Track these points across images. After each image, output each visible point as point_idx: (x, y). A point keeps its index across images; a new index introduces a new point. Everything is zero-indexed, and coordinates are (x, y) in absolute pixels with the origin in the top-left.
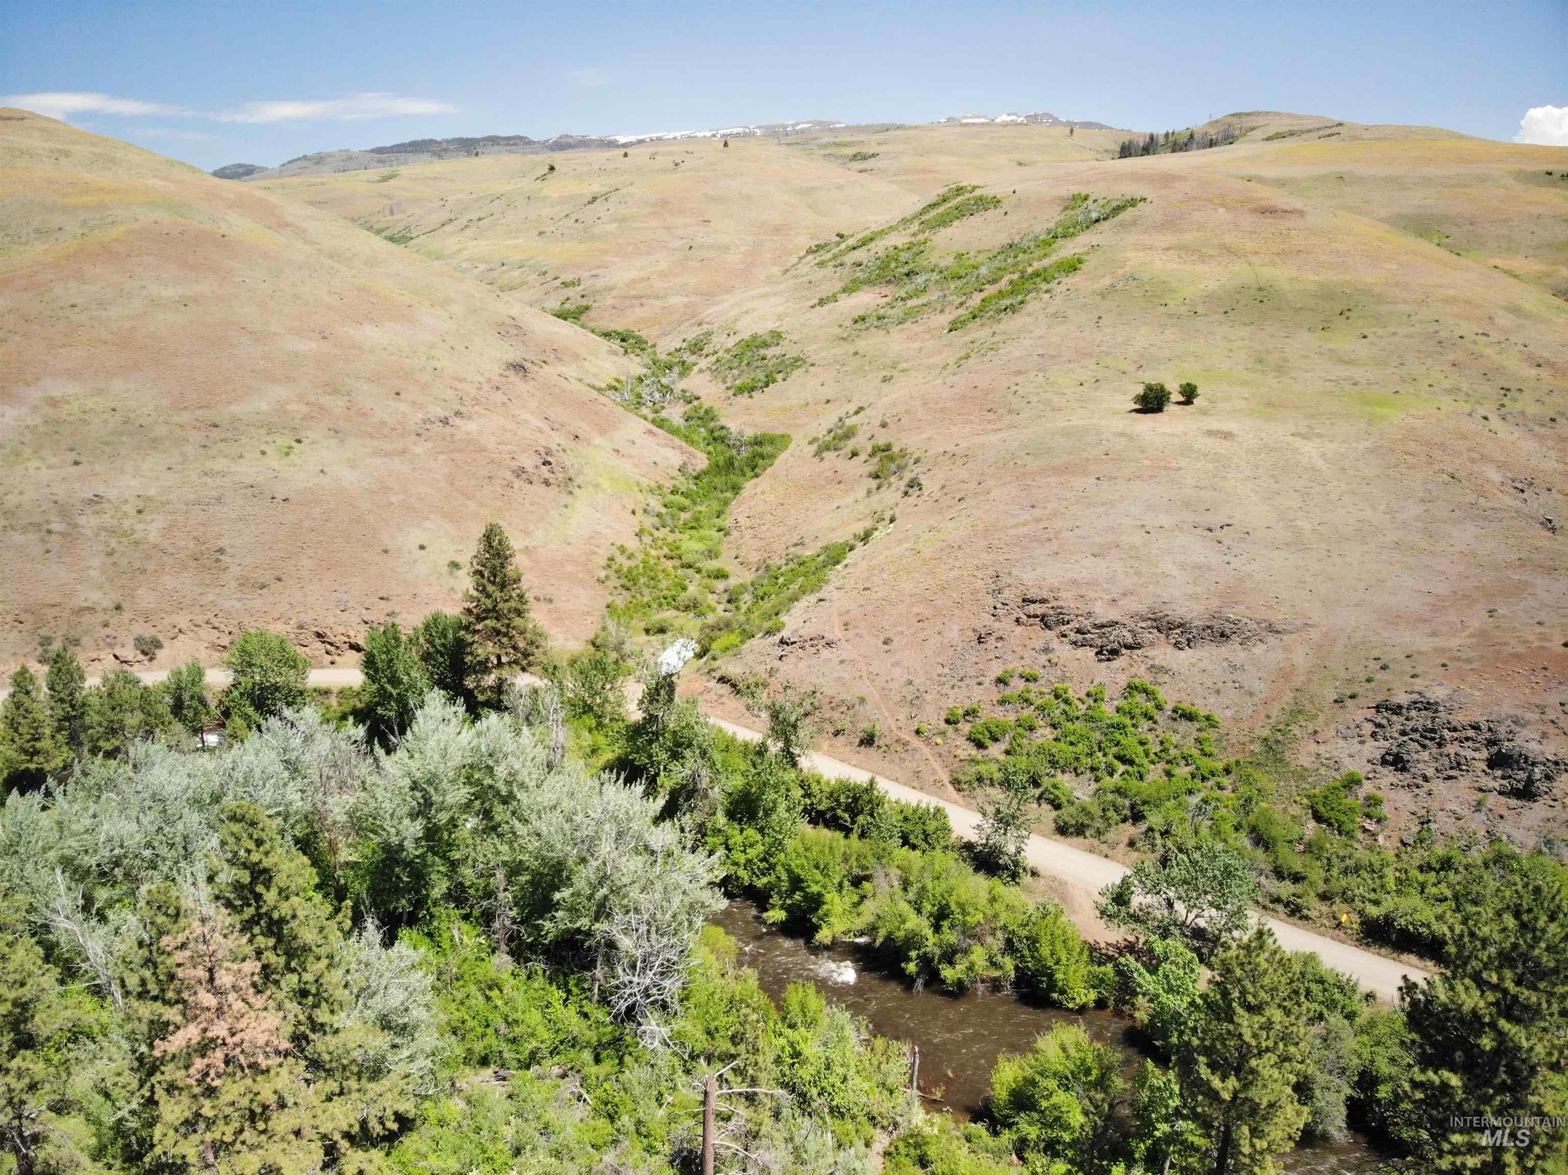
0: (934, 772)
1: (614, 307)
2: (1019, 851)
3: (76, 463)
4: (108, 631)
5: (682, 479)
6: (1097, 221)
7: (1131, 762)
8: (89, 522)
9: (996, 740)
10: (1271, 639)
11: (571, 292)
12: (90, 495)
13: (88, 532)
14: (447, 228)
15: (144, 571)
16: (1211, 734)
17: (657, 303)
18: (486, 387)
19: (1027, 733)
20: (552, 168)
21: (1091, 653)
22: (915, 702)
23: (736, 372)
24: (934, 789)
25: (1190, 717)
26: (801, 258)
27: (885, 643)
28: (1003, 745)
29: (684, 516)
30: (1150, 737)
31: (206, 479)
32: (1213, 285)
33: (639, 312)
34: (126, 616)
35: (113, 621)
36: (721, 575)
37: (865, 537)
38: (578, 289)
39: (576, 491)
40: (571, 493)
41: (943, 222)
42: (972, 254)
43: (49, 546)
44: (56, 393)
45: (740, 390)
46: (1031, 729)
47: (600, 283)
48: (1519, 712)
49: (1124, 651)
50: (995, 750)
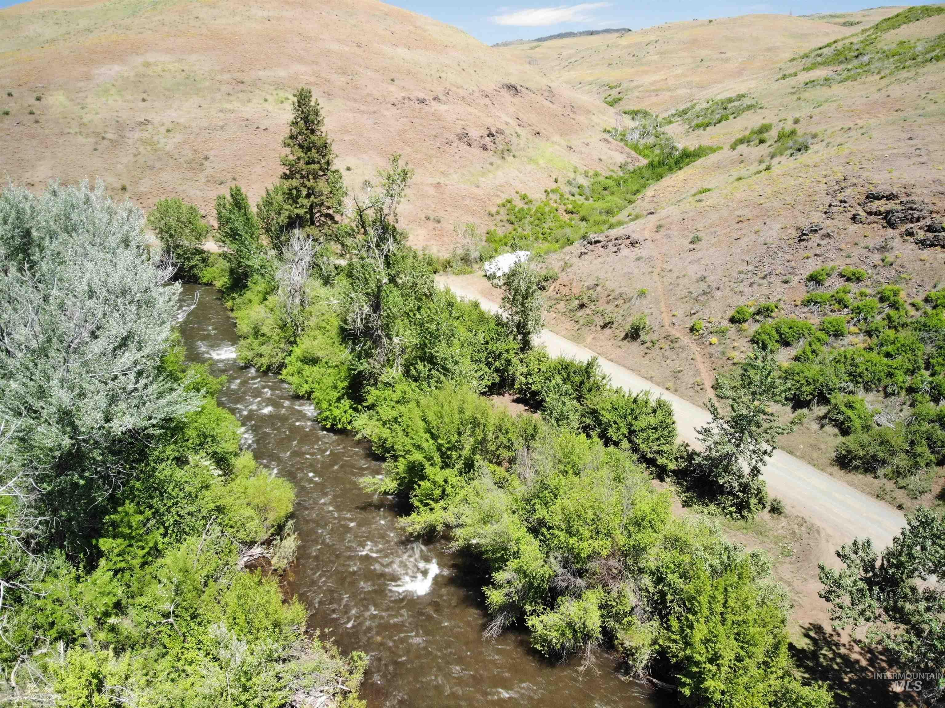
0: (697, 372)
1: (638, 98)
2: (755, 472)
3: (144, 100)
8: (133, 135)
9: (786, 344)
11: (613, 91)
12: (142, 120)
13: (130, 142)
18: (477, 94)
19: (831, 340)
22: (701, 298)
23: (700, 118)
24: (691, 392)
27: (692, 242)
28: (793, 352)
31: (220, 114)
38: (618, 89)
39: (510, 159)
40: (503, 158)
43: (99, 147)
44: (151, 60)
45: (698, 126)
46: (837, 335)
47: (634, 84)
50: (781, 356)
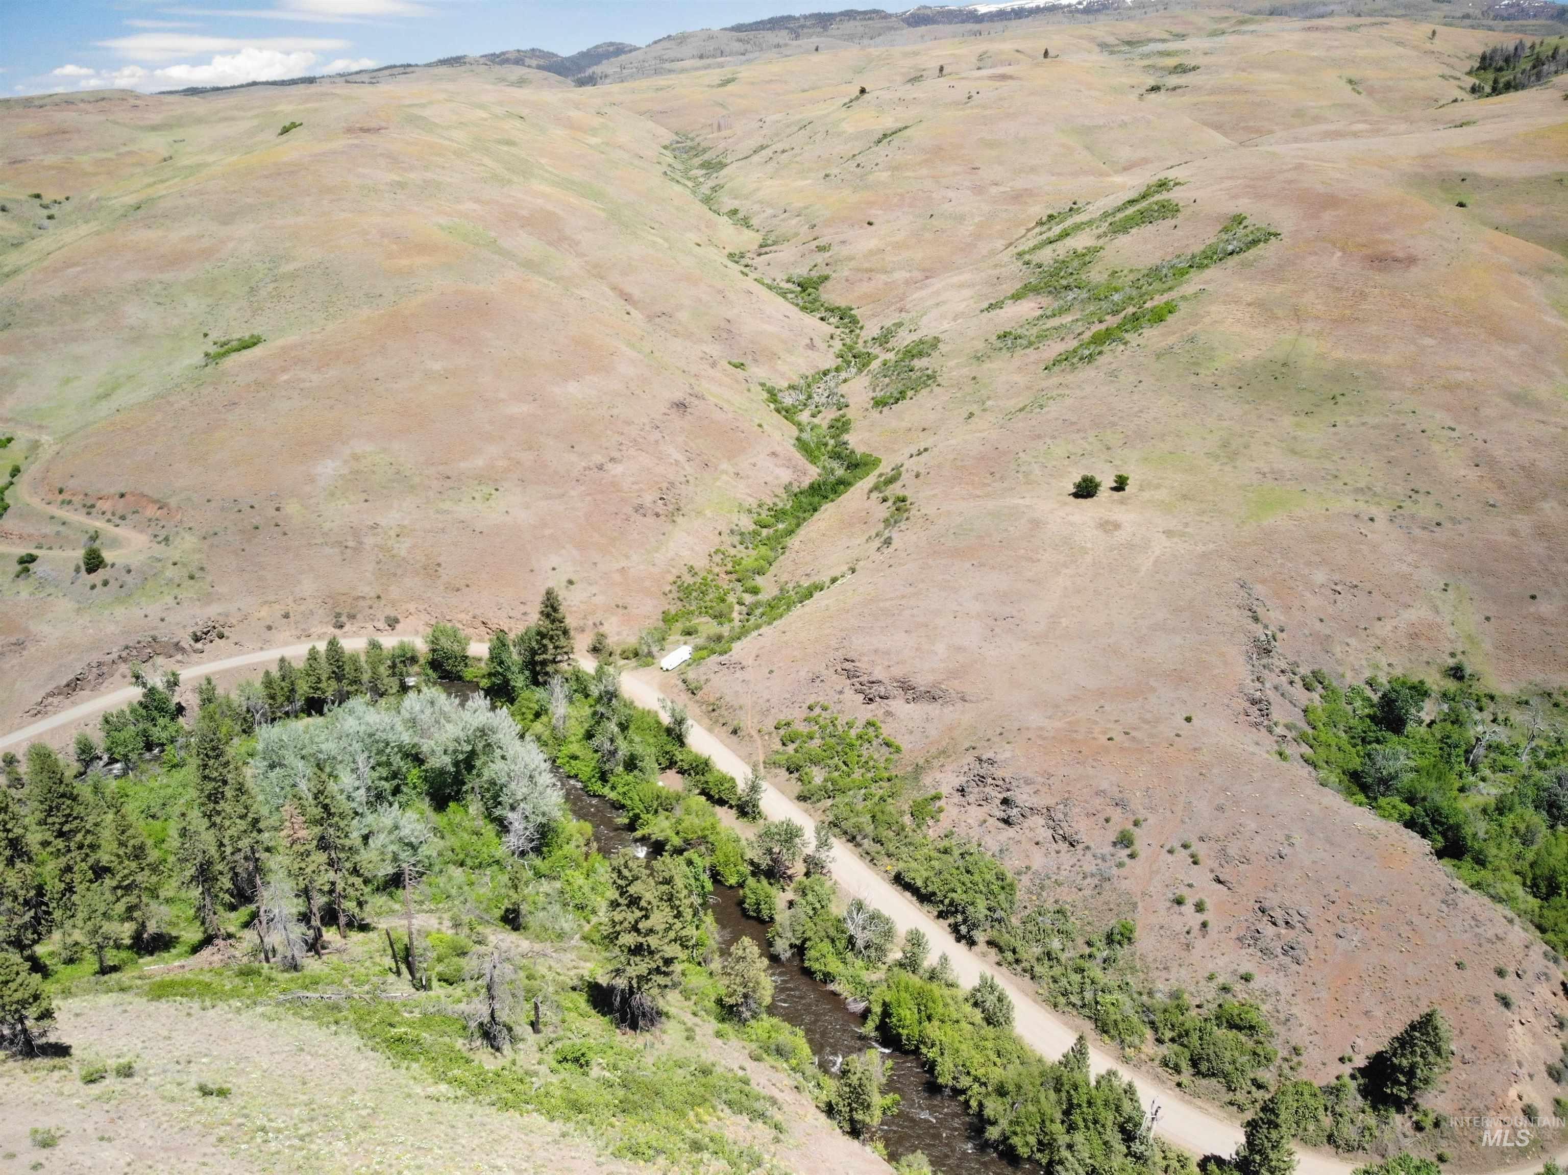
1: (847, 280)
3: (366, 501)
4: (371, 611)
5: (785, 496)
6: (1231, 254)
7: (847, 765)
8: (369, 541)
9: (793, 742)
10: (959, 705)
11: (820, 258)
12: (372, 523)
13: (368, 548)
14: (756, 158)
15: (395, 575)
16: (895, 757)
17: (884, 277)
18: (647, 428)
19: (809, 740)
20: (863, 91)
21: (862, 696)
22: (765, 713)
23: (887, 380)
25: (888, 745)
26: (1029, 230)
27: (770, 672)
28: (795, 746)
29: (765, 532)
30: (865, 753)
31: (438, 516)
32: (1250, 354)
33: (865, 288)
34: (383, 602)
35: (375, 606)
36: (755, 591)
37: (834, 580)
38: (827, 255)
39: (679, 519)
40: (674, 521)
41: (1123, 228)
42: (1125, 272)
43: (345, 556)
44: (358, 451)
45: (878, 403)
46: (812, 738)
47: (845, 251)
48: (1030, 775)
49: (877, 699)
50: (791, 748)
